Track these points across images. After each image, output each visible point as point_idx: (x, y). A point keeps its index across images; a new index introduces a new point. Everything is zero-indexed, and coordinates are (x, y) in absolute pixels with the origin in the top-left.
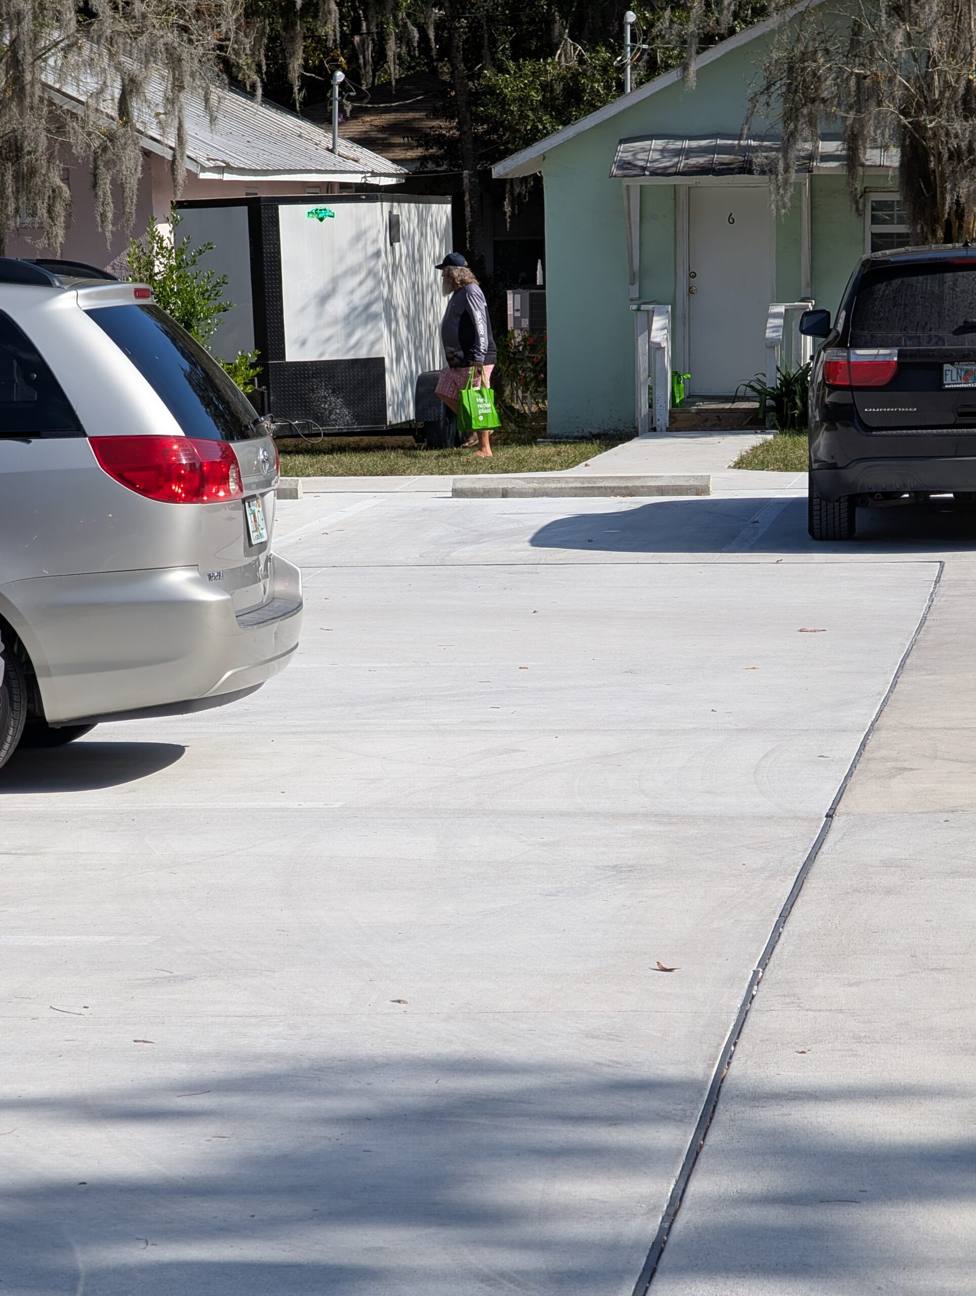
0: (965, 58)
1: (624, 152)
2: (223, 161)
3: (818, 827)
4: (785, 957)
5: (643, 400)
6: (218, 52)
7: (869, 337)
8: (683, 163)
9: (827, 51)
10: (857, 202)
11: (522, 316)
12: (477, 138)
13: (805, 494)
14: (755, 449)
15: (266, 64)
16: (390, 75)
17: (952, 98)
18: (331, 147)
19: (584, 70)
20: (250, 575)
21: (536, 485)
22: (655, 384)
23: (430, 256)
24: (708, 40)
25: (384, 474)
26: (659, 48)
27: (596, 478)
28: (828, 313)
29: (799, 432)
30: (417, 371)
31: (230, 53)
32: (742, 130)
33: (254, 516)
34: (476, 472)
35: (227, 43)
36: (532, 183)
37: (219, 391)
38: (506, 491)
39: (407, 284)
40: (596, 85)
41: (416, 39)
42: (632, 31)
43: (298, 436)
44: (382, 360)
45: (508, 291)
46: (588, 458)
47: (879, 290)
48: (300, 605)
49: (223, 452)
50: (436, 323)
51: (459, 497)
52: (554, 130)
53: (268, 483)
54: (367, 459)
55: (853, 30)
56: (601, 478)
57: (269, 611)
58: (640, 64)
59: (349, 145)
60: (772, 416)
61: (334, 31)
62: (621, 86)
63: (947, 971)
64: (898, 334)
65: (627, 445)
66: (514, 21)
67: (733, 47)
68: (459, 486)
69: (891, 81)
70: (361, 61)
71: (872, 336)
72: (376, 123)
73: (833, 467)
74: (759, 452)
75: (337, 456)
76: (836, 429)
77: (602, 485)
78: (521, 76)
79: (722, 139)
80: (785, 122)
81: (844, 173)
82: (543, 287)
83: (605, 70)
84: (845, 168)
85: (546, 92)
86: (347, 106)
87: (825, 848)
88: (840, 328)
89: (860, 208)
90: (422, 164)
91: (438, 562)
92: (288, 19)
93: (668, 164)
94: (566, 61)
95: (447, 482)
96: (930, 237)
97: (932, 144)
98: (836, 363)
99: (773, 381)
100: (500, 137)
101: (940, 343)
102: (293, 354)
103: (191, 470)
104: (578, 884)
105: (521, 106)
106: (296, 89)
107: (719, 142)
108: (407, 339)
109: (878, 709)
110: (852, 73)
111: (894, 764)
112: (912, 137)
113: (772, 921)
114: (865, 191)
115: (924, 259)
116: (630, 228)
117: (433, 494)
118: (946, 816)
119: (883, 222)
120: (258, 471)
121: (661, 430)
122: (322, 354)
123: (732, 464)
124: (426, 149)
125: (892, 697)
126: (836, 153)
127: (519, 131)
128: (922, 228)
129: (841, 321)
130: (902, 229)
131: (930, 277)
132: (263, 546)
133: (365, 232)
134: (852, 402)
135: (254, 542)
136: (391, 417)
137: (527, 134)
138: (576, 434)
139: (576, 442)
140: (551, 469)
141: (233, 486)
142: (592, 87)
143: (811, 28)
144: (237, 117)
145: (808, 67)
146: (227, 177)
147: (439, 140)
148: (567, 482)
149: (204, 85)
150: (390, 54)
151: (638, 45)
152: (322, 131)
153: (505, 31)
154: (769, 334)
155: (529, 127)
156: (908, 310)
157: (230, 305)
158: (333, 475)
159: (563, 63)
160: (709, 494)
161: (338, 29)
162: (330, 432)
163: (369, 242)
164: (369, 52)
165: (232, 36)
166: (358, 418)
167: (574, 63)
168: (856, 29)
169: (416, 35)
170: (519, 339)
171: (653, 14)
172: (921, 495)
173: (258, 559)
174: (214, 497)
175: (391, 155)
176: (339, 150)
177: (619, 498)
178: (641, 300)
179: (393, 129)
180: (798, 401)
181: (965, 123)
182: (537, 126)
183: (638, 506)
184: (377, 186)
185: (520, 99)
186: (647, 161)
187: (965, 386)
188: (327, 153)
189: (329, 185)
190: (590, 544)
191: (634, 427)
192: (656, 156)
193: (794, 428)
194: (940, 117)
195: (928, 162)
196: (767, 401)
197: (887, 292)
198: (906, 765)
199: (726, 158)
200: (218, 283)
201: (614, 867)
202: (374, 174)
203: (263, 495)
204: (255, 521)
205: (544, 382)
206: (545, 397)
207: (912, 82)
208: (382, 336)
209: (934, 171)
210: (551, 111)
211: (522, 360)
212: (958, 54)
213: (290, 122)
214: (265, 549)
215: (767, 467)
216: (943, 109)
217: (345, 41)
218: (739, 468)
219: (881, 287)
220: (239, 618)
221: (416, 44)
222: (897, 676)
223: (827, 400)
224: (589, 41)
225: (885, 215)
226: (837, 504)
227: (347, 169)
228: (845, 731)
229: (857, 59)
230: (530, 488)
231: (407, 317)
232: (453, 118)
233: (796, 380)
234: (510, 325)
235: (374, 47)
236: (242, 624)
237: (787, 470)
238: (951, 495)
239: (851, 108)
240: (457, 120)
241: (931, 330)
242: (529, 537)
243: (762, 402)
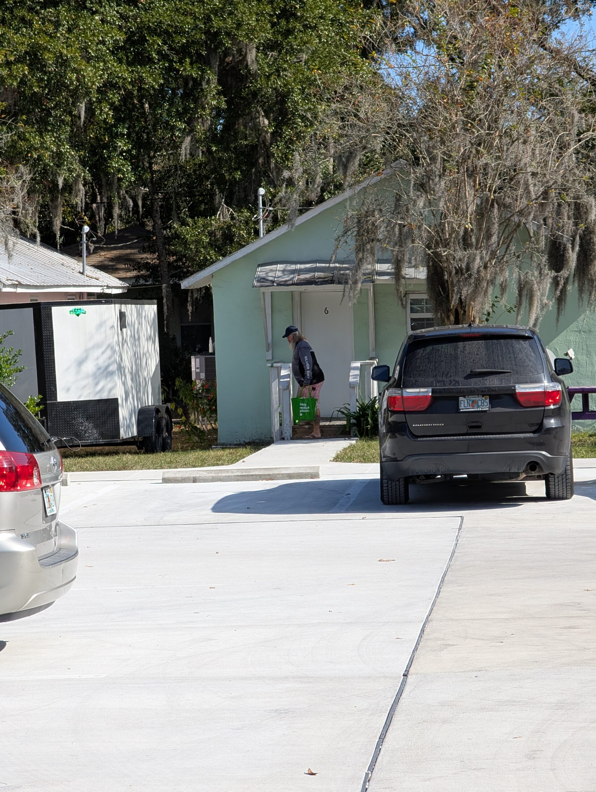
0: (463, 214)
1: (261, 272)
2: (17, 281)
3: (399, 682)
4: (384, 764)
5: (276, 421)
6: (13, 216)
7: (414, 382)
8: (296, 278)
9: (381, 210)
10: (402, 300)
11: (201, 372)
12: (170, 264)
13: (378, 476)
14: (345, 449)
15: (39, 221)
16: (115, 227)
17: (456, 237)
18: (81, 271)
19: (234, 223)
20: (46, 535)
21: (214, 475)
22: (283, 411)
23: (144, 336)
24: (307, 205)
25: (120, 469)
26: (279, 209)
27: (250, 469)
28: (388, 367)
29: (372, 439)
30: (138, 406)
31: (20, 216)
32: (332, 257)
33: (49, 498)
34: (176, 467)
35: (18, 210)
36: (204, 291)
37: (24, 421)
38: (196, 479)
39: (131, 353)
40: (242, 232)
41: (131, 206)
42: (262, 199)
43: (66, 447)
44: (117, 399)
45: (192, 357)
46: (244, 457)
47: (419, 353)
48: (77, 552)
49: (29, 460)
50: (149, 376)
51: (166, 483)
52: (217, 260)
53: (56, 478)
54: (109, 460)
55: (396, 198)
56: (253, 469)
57: (59, 556)
58: (268, 219)
59: (93, 269)
60: (354, 429)
61: (82, 203)
62: (257, 232)
63: (483, 770)
64: (431, 379)
65: (267, 448)
66: (191, 194)
67: (325, 208)
68: (166, 476)
69: (420, 227)
70: (97, 219)
71: (416, 381)
72: (108, 256)
73: (395, 460)
74: (348, 451)
75: (90, 459)
76: (396, 437)
77: (254, 473)
78: (196, 228)
79: (319, 263)
80: (357, 253)
81: (393, 283)
82: (213, 354)
83: (247, 223)
84: (394, 279)
85: (211, 236)
86: (91, 246)
87: (404, 695)
88: (396, 376)
89: (404, 303)
90: (136, 281)
91: (156, 524)
92: (53, 195)
93: (287, 279)
94: (223, 218)
95: (159, 473)
96: (446, 320)
97: (445, 265)
98: (395, 397)
99: (354, 408)
100: (184, 264)
101: (457, 384)
102: (62, 396)
103: (10, 471)
104: (255, 722)
105: (196, 245)
106: (58, 236)
107: (318, 265)
108: (132, 387)
109: (430, 608)
110: (396, 223)
111: (442, 642)
112: (434, 261)
113: (375, 742)
114: (406, 294)
115: (445, 335)
116: (265, 317)
117: (150, 481)
118: (475, 674)
119: (417, 311)
120: (50, 470)
121: (287, 439)
122: (80, 397)
123: (332, 459)
124: (139, 272)
125: (438, 601)
126: (388, 271)
127: (195, 260)
128: (441, 315)
129: (397, 372)
130: (429, 315)
131: (449, 345)
132: (54, 516)
133: (105, 322)
134: (405, 421)
135: (48, 514)
136: (124, 434)
137: (201, 262)
138: (235, 443)
139: (235, 448)
140: (222, 464)
141: (35, 480)
142: (240, 233)
143: (371, 198)
144: (24, 254)
145: (370, 220)
146: (19, 290)
147: (147, 266)
148: (232, 472)
149: (4, 235)
150: (115, 216)
151: (267, 208)
152: (76, 262)
153: (186, 201)
154: (351, 380)
155: (202, 258)
156: (437, 365)
157: (23, 368)
158: (88, 471)
159: (222, 219)
160: (319, 478)
161: (84, 200)
162: (85, 444)
163: (108, 328)
164: (102, 213)
165: (21, 205)
166: (102, 435)
167: (228, 219)
168: (398, 197)
169: (131, 204)
170: (199, 386)
171: (275, 190)
172: (448, 476)
173: (51, 525)
174: (24, 488)
175: (117, 275)
176: (86, 273)
177: (264, 481)
178: (273, 360)
179: (118, 259)
180: (369, 419)
181: (464, 252)
182: (207, 257)
183: (276, 486)
184: (110, 294)
185: (196, 241)
186: (275, 277)
187: (472, 410)
188: (80, 275)
189: (81, 294)
190: (248, 510)
191: (271, 438)
192: (279, 274)
193: (368, 436)
194: (449, 249)
195: (443, 275)
196: (351, 420)
197: (424, 354)
198: (450, 642)
199: (321, 274)
200: (16, 355)
201: (276, 710)
202: (108, 287)
203: (53, 485)
204: (49, 501)
205: (215, 411)
206: (216, 420)
207: (432, 228)
208: (116, 385)
209: (447, 281)
210: (215, 248)
211: (201, 398)
212: (459, 211)
213: (56, 256)
214: (55, 518)
215: (353, 460)
216: (451, 244)
217: (88, 207)
218: (336, 461)
219: (421, 351)
220: (40, 561)
221: (131, 209)
222: (440, 588)
223: (390, 420)
224: (237, 206)
225: (419, 307)
226: (397, 483)
227: (92, 284)
228: (411, 622)
229: (399, 216)
230: (210, 476)
231: (131, 373)
232: (154, 253)
233: (368, 407)
234: (194, 377)
235: (105, 211)
236: (42, 565)
237: (365, 462)
238: (466, 476)
239: (396, 244)
240: (157, 254)
241: (451, 376)
242: (211, 506)
243: (348, 421)
